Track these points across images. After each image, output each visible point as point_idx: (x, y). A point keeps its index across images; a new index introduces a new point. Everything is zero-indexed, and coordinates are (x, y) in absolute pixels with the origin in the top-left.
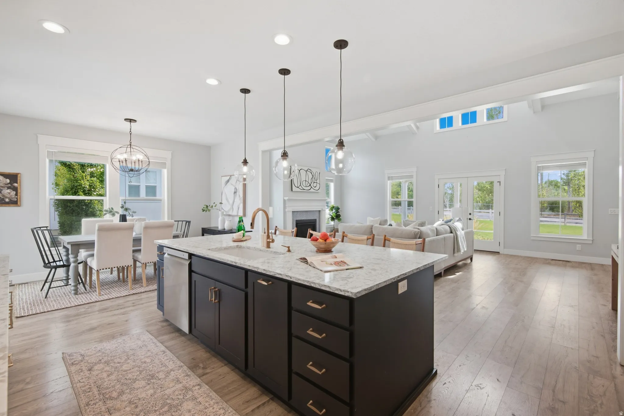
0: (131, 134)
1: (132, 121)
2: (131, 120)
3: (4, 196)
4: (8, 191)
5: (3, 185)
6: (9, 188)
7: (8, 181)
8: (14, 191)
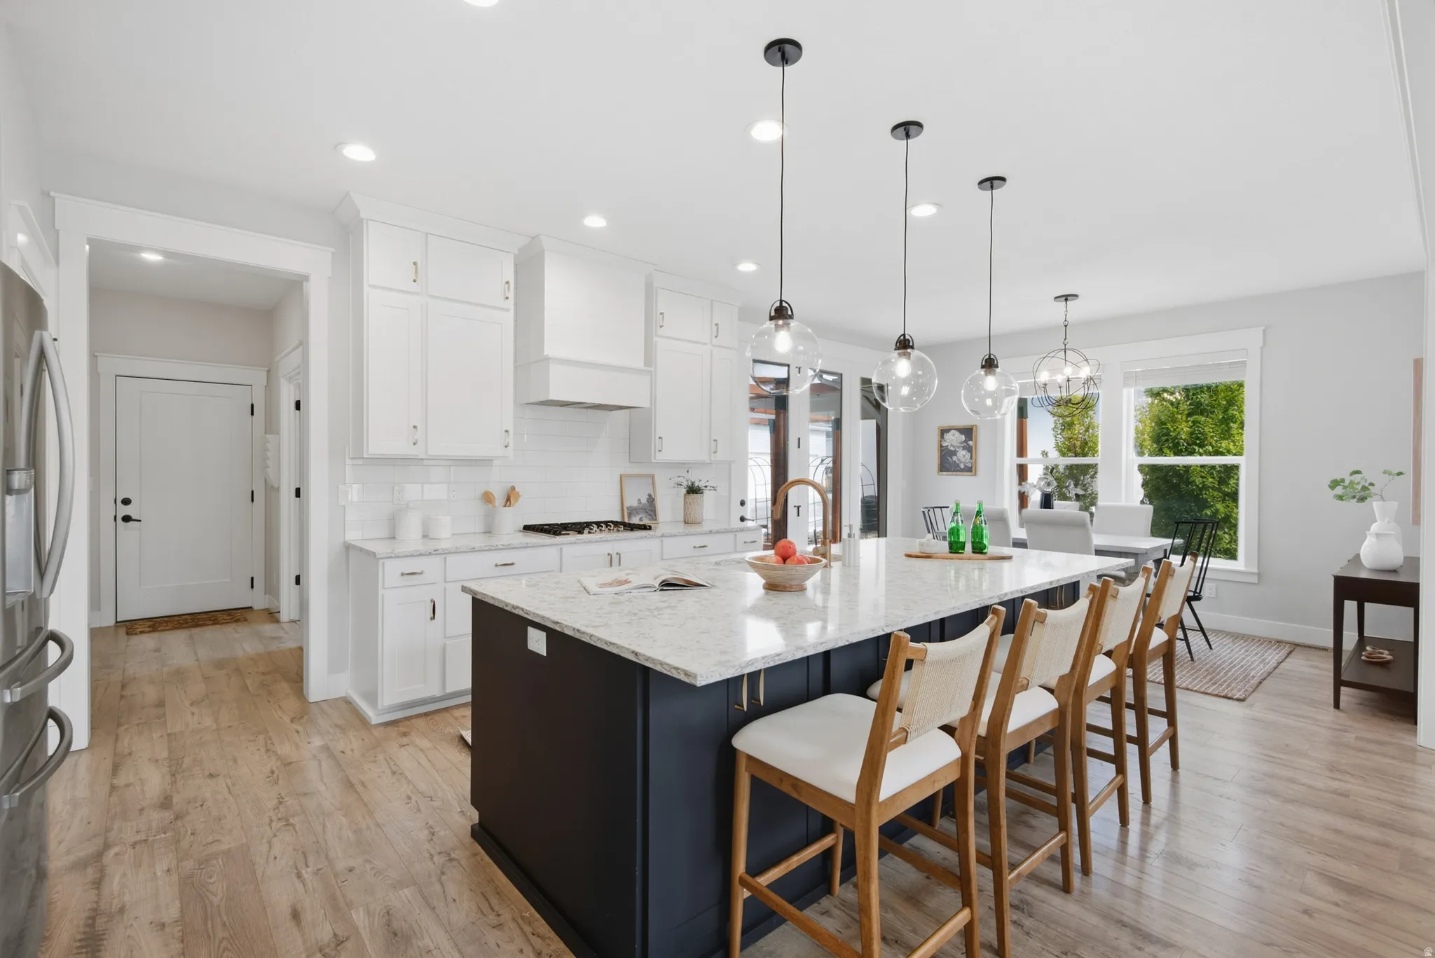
0: (1066, 326)
1: (1069, 298)
2: (1066, 298)
3: (959, 460)
4: (964, 452)
5: (958, 445)
6: (964, 448)
7: (963, 437)
8: (969, 452)
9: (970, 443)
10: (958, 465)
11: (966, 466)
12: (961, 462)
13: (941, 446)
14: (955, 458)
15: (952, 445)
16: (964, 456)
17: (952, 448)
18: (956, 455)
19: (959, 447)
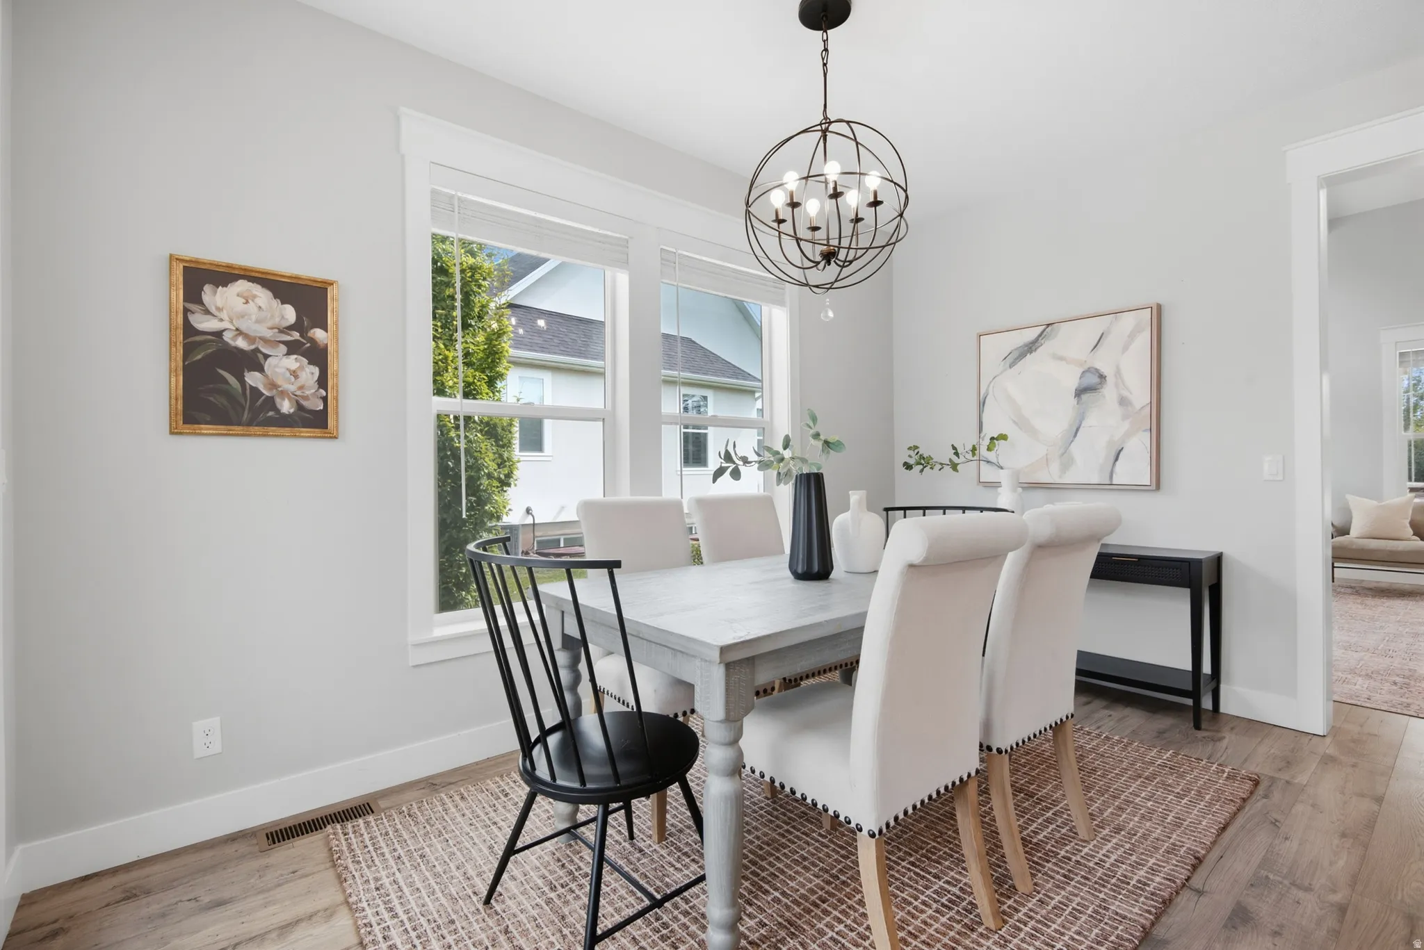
3: (273, 385)
4: (293, 362)
5: (269, 334)
6: (293, 348)
7: (289, 314)
8: (312, 362)
9: (318, 334)
10: (270, 403)
11: (300, 407)
12: (283, 394)
13: (189, 329)
14: (253, 379)
15: (239, 332)
16: (295, 374)
17: (241, 343)
18: (260, 369)
19: (274, 343)
